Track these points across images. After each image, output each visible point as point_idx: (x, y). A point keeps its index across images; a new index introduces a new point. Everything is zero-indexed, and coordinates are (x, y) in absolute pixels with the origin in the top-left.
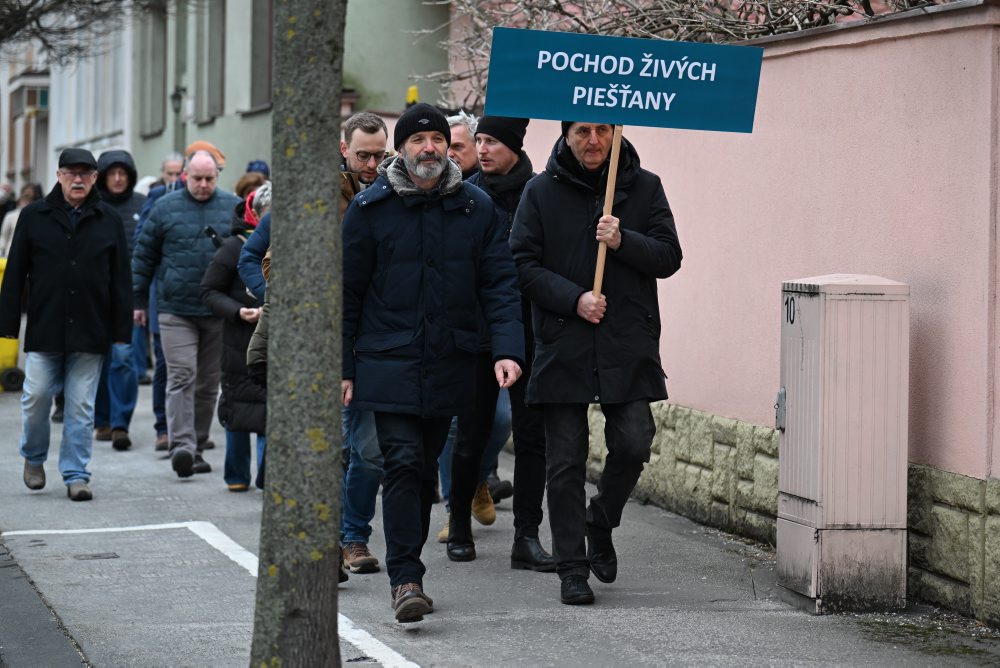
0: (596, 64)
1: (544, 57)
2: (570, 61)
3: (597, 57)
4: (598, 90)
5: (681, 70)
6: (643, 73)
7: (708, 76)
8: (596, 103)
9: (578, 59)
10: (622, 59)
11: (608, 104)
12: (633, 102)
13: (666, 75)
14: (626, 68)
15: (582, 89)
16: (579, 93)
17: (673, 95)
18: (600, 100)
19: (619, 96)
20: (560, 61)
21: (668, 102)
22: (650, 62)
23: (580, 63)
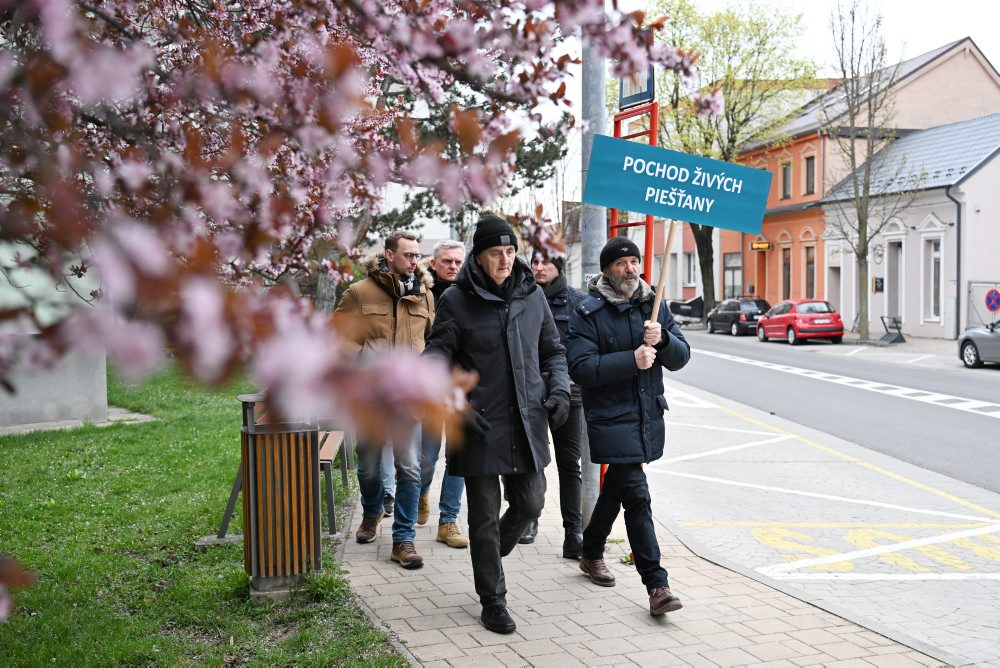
0: (663, 171)
1: (629, 162)
2: (646, 167)
3: (665, 166)
4: (663, 191)
5: (720, 183)
6: (694, 182)
7: (737, 189)
8: (661, 202)
9: (652, 166)
10: (682, 169)
11: (669, 204)
12: (685, 204)
13: (710, 185)
14: (683, 177)
15: (653, 190)
16: (650, 192)
17: (713, 201)
18: (664, 200)
19: (677, 198)
20: (639, 166)
21: (709, 206)
22: (700, 174)
23: (653, 169)
